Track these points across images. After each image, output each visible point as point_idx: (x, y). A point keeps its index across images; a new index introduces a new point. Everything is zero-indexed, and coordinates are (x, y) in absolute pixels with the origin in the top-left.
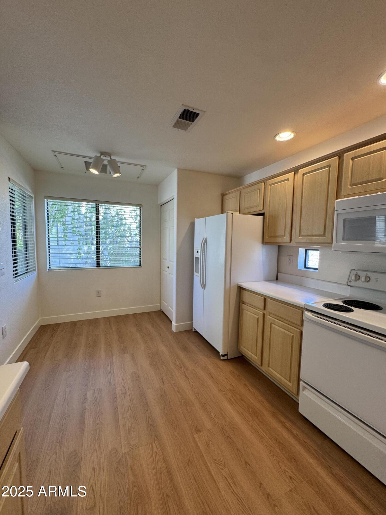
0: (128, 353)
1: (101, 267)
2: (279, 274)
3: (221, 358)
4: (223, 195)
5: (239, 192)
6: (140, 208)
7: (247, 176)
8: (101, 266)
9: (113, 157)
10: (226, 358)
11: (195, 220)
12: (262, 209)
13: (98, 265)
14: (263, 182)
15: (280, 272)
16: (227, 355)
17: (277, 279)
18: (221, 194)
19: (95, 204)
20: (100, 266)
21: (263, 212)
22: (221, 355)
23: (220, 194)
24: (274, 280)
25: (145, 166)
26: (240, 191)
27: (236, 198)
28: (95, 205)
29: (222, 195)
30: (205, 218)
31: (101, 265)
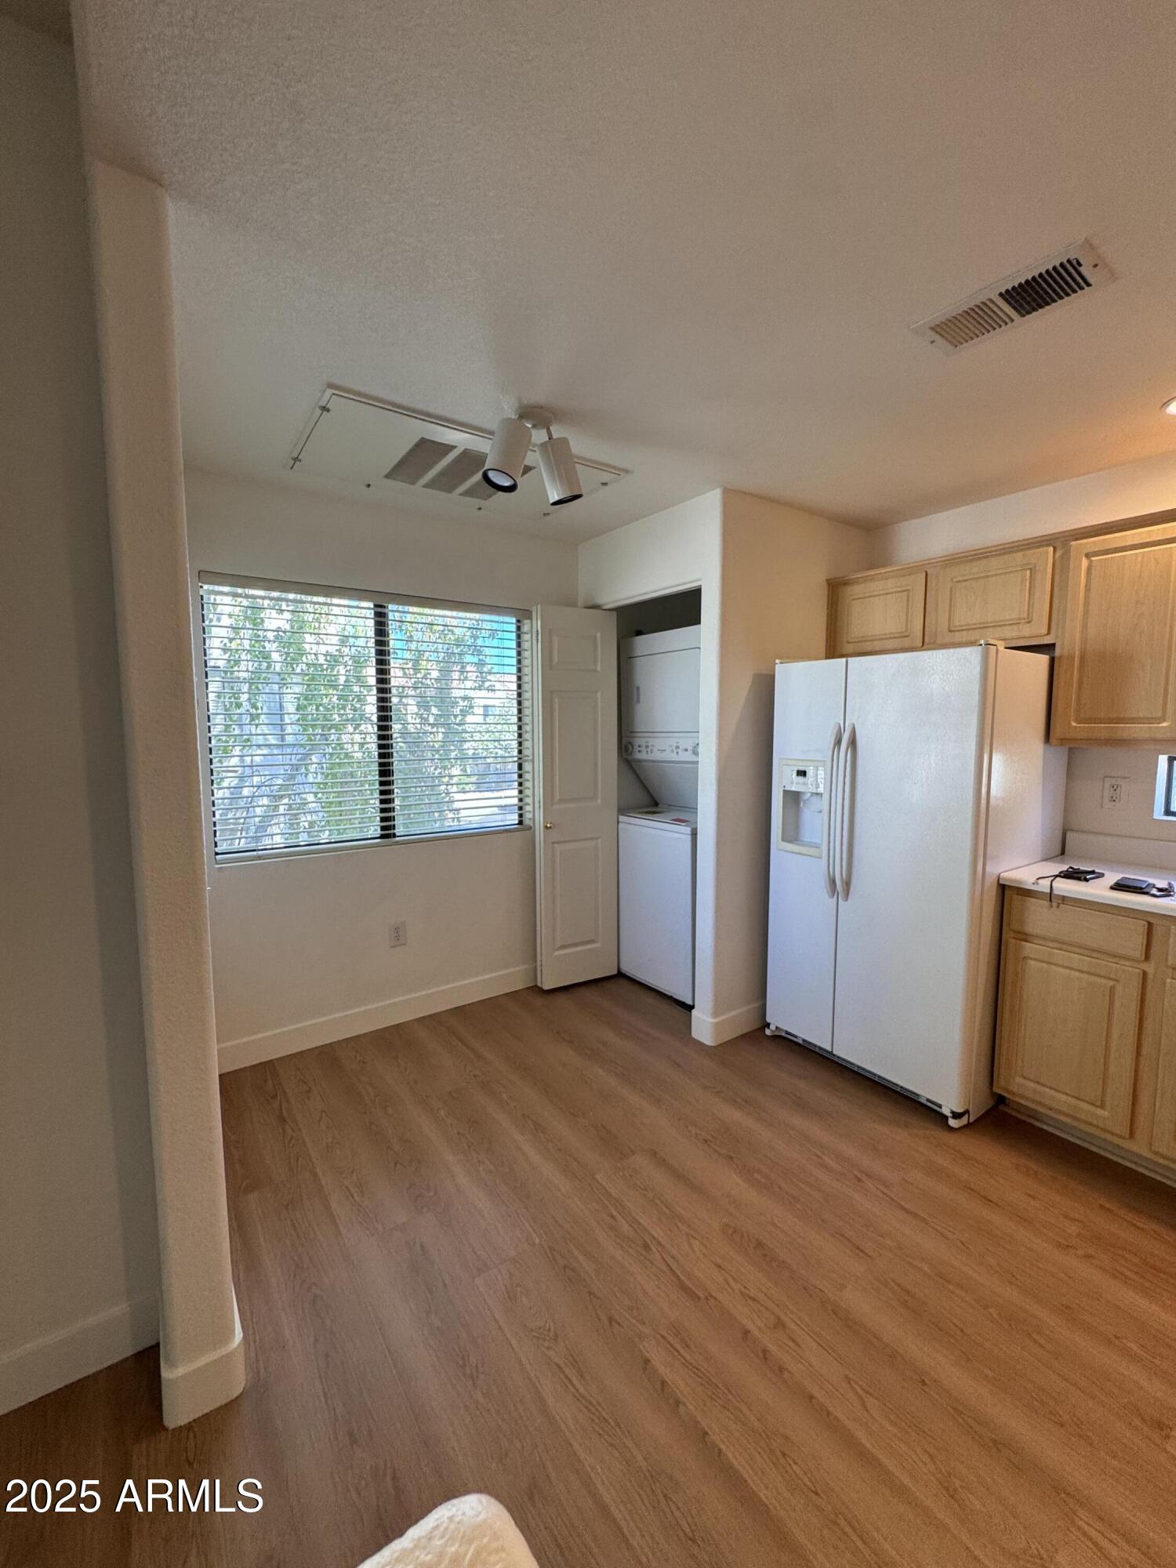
0: (633, 1153)
1: (398, 839)
2: (1069, 835)
3: (952, 1122)
4: (835, 588)
5: (924, 573)
6: (518, 621)
7: (907, 523)
8: (397, 834)
9: (557, 431)
10: (964, 1121)
11: (777, 667)
12: (1044, 631)
13: (388, 831)
14: (1049, 545)
15: (1072, 830)
16: (967, 1112)
17: (1063, 852)
18: (827, 580)
19: (371, 605)
20: (394, 835)
21: (1047, 640)
22: (949, 1114)
23: (824, 578)
24: (1057, 856)
25: (627, 471)
26: (926, 572)
27: (906, 593)
28: (369, 608)
29: (829, 585)
30: (844, 660)
31: (397, 831)
